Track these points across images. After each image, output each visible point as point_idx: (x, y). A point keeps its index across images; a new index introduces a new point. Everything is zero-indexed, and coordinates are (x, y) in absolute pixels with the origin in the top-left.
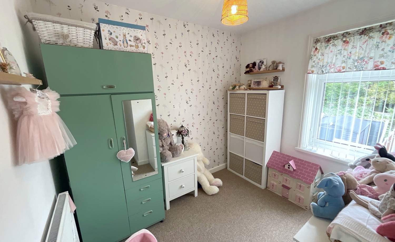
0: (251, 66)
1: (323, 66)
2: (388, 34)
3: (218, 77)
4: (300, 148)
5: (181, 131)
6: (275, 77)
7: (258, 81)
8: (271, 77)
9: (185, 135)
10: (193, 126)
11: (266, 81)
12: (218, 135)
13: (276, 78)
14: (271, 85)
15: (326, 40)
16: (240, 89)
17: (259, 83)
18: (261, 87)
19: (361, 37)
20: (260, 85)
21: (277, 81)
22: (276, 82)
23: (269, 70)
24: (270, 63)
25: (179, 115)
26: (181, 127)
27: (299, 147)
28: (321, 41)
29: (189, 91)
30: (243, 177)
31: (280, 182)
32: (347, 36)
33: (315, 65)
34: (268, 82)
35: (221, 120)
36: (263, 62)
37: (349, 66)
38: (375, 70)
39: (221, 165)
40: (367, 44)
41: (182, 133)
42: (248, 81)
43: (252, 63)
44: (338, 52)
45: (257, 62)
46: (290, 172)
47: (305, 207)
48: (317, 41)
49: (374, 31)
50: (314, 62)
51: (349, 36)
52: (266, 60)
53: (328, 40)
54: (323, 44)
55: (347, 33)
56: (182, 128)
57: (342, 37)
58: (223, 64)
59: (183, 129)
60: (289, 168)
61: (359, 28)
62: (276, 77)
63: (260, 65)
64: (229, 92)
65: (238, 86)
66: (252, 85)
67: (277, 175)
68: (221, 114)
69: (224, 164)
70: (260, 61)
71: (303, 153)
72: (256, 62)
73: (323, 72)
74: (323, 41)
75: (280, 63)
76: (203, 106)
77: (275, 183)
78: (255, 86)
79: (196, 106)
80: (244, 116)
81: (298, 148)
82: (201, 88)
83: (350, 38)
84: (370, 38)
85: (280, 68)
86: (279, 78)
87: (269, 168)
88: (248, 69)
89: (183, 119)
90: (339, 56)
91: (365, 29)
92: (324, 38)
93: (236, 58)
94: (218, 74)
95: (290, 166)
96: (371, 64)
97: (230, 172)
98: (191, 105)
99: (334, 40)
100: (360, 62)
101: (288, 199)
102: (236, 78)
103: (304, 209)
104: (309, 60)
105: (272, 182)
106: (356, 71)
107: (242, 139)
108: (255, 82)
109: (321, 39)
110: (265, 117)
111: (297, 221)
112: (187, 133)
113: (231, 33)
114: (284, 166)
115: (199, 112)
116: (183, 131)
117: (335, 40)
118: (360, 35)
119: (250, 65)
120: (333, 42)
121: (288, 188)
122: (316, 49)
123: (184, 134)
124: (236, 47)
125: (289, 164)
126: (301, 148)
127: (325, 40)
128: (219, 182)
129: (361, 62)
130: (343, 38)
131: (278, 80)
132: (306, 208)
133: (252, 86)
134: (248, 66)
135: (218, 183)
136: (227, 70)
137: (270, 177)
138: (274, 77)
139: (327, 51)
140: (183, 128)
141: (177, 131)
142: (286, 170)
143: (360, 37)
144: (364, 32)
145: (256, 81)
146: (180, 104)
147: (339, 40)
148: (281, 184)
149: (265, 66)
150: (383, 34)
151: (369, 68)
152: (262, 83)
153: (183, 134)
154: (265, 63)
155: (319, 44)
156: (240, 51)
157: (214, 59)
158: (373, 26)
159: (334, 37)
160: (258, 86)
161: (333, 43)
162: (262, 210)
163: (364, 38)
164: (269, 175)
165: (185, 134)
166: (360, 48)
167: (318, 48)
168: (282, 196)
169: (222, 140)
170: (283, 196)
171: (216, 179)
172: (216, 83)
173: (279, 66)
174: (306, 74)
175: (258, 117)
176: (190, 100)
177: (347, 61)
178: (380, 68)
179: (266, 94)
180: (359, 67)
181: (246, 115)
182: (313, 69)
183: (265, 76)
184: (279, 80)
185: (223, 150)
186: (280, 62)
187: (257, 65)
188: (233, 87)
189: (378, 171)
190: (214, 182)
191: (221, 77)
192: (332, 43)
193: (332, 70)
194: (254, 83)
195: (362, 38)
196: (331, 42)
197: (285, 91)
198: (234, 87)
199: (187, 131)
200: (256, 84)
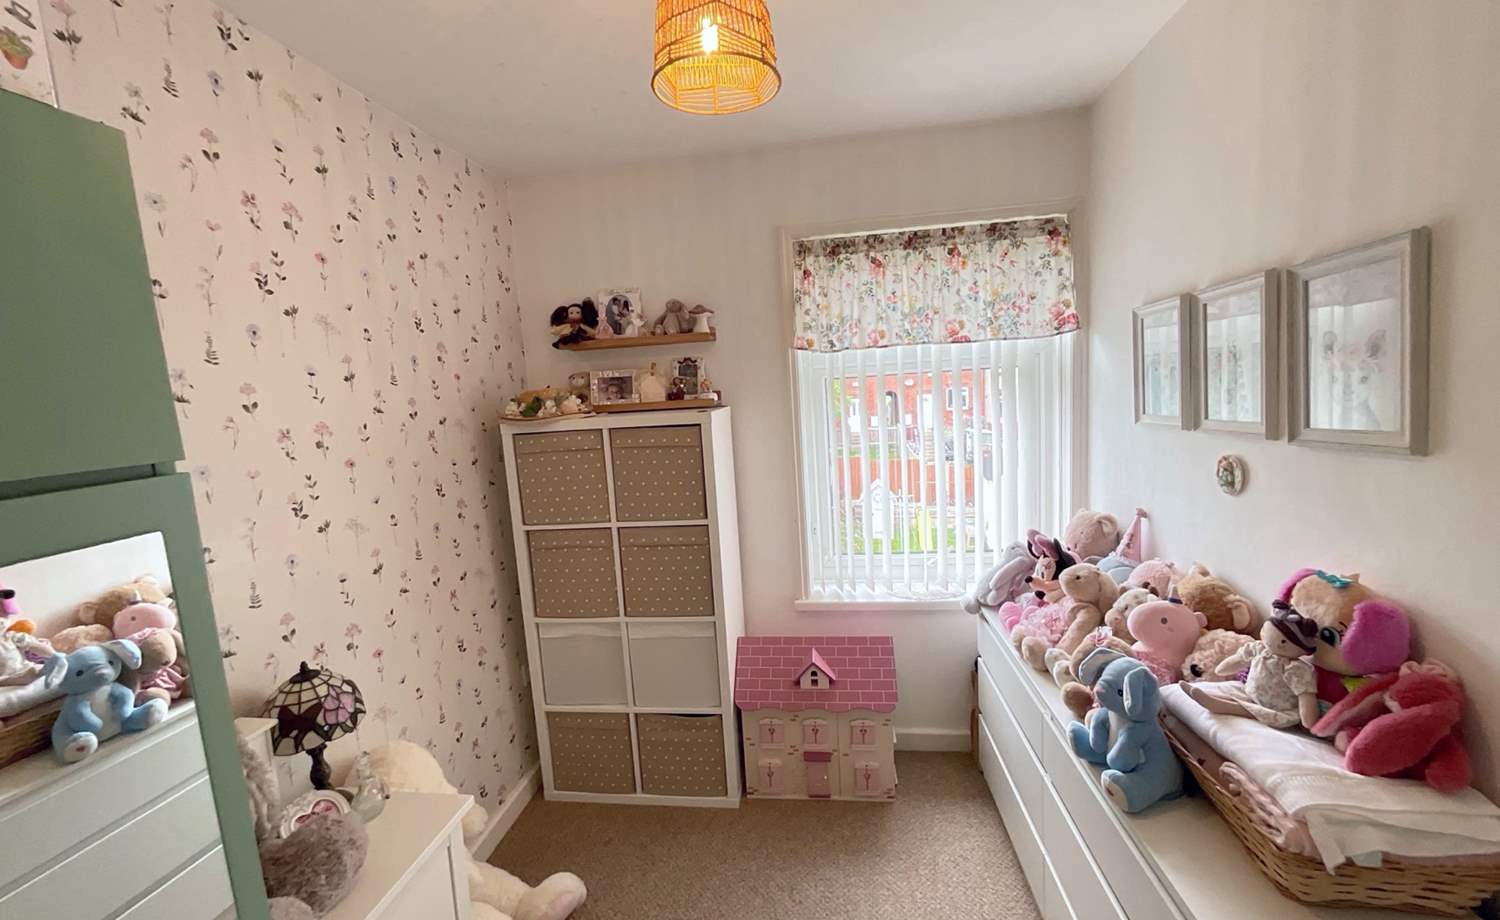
0: (575, 313)
1: (830, 328)
2: (959, 254)
3: (439, 359)
4: (810, 601)
5: (305, 707)
6: (685, 360)
7: (617, 375)
8: (669, 358)
9: (349, 723)
10: (349, 647)
11: (652, 374)
12: (482, 650)
13: (689, 367)
14: (675, 391)
15: (829, 250)
16: (563, 414)
17: (622, 385)
18: (635, 398)
19: (908, 254)
20: (631, 393)
21: (696, 375)
22: (694, 379)
23: (666, 333)
24: (657, 309)
25: (255, 603)
26: (294, 681)
27: (807, 598)
28: (813, 250)
29: (303, 441)
30: (640, 798)
31: (791, 751)
32: (876, 245)
33: (813, 324)
34: (664, 381)
35: (480, 572)
36: (626, 304)
37: (896, 330)
38: (953, 342)
39: (511, 798)
40: (925, 275)
41: (320, 720)
42: (572, 377)
43: (580, 303)
44: (864, 288)
45: (602, 303)
46: (822, 695)
47: (886, 796)
48: (803, 249)
49: (933, 244)
50: (807, 312)
51: (882, 247)
52: (637, 295)
53: (835, 250)
54: (821, 258)
55: (875, 237)
56: (306, 685)
57: (865, 247)
58: (456, 298)
59: (322, 691)
60: (815, 682)
61: (901, 230)
62: (689, 359)
63: (617, 312)
64: (507, 432)
65: (550, 398)
66: (596, 395)
67: (779, 725)
68: (478, 540)
69: (524, 783)
70: (615, 300)
71: (822, 612)
72: (593, 299)
73: (832, 345)
74: (820, 251)
75: (700, 309)
76: (393, 517)
77: (777, 761)
78: (609, 399)
79: (354, 525)
80: (610, 528)
81: (803, 601)
82: (372, 419)
83: (885, 253)
84: (927, 257)
85: (703, 326)
86: (701, 364)
87: (743, 714)
88: (566, 329)
89: (287, 619)
90: (868, 301)
91: (915, 233)
92: (821, 241)
93: (500, 277)
94: (440, 346)
95: (819, 673)
96: (938, 331)
97: (565, 806)
98: (327, 525)
99: (847, 252)
100: (918, 320)
101: (829, 796)
102: (510, 366)
103: (887, 803)
104: (794, 307)
105: (764, 761)
106: (909, 344)
107: (609, 634)
108: (604, 383)
109: (815, 244)
110: (706, 517)
111: (904, 857)
112: (358, 705)
113: (467, 161)
114: (798, 683)
115: (376, 553)
116: (329, 704)
117: (851, 254)
118: (905, 248)
119: (570, 310)
120: (847, 259)
121: (824, 757)
122: (806, 273)
123: (341, 719)
124: (495, 229)
125: (813, 669)
126: (813, 599)
127: (824, 249)
128: (569, 892)
129: (921, 321)
130: (868, 251)
131: (699, 371)
132: (889, 797)
133: (596, 397)
134: (560, 316)
135: (570, 897)
136: (474, 328)
137: (753, 745)
138: (679, 362)
139: (833, 283)
140: (316, 681)
141: (274, 722)
142: (808, 695)
143: (905, 253)
144: (913, 242)
145: (611, 376)
146: (252, 529)
147: (862, 255)
148: (799, 755)
149: (641, 317)
150: (951, 252)
151: (936, 338)
152: (635, 384)
153: (331, 719)
154: (636, 306)
155: (810, 260)
156: (509, 249)
157: (411, 265)
158: (929, 230)
159: (848, 245)
160: (622, 398)
161: (848, 262)
162: (797, 898)
163: (916, 258)
164: (749, 739)
165: (343, 716)
166: (911, 282)
167: (811, 269)
168: (811, 796)
169: (497, 668)
170: (816, 796)
171: (546, 883)
172: (436, 388)
173: (698, 321)
174: (790, 350)
175: (677, 519)
176: (315, 492)
177: (887, 316)
178: (962, 337)
179: (699, 425)
180: (919, 333)
181: (614, 525)
182: (810, 335)
183: (644, 357)
184: (701, 372)
185: (510, 717)
186: (699, 306)
187: (602, 316)
188: (523, 405)
189: (1087, 602)
190: (543, 907)
191: (452, 359)
192: (845, 261)
193: (856, 341)
194: (603, 386)
195: (912, 257)
196: (842, 257)
197: (732, 410)
198: (533, 407)
199: (349, 689)
200: (614, 389)
